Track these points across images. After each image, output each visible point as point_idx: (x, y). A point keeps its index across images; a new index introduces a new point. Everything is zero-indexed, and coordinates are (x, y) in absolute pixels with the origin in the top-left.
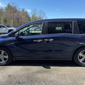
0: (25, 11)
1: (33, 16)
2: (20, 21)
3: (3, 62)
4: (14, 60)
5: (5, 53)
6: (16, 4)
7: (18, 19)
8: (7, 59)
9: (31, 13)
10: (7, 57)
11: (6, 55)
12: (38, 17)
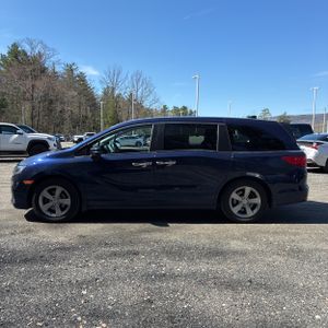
0: (76, 73)
1: (105, 93)
2: (59, 109)
3: (59, 213)
4: (84, 209)
5: (63, 192)
6: (45, 47)
7: (51, 102)
8: (66, 206)
9: (101, 82)
10: (67, 202)
11: (67, 197)
12: (126, 96)
